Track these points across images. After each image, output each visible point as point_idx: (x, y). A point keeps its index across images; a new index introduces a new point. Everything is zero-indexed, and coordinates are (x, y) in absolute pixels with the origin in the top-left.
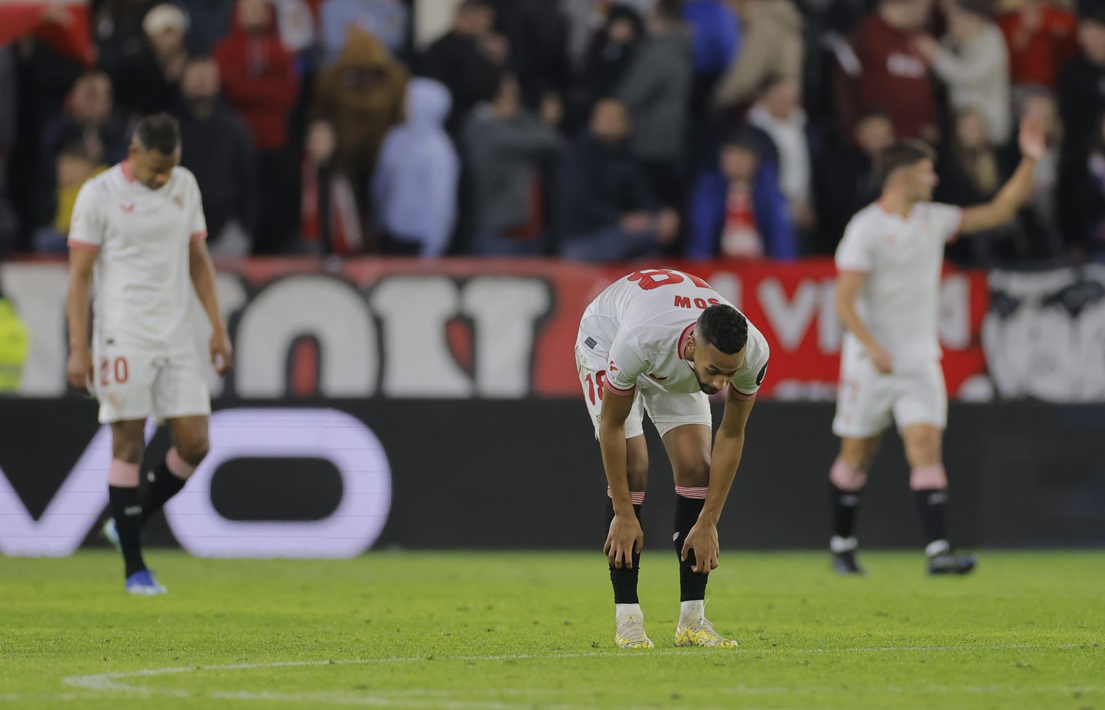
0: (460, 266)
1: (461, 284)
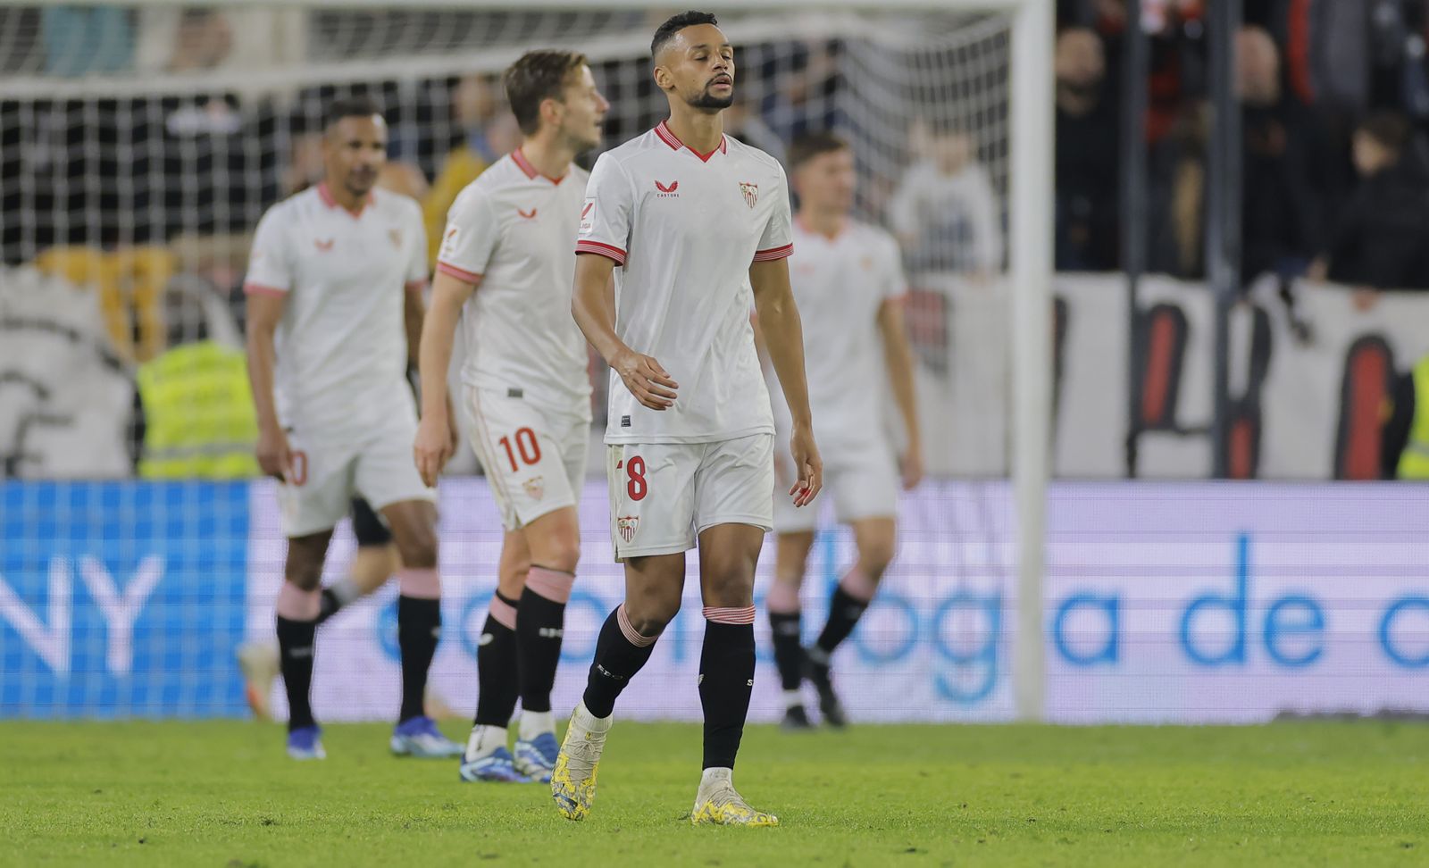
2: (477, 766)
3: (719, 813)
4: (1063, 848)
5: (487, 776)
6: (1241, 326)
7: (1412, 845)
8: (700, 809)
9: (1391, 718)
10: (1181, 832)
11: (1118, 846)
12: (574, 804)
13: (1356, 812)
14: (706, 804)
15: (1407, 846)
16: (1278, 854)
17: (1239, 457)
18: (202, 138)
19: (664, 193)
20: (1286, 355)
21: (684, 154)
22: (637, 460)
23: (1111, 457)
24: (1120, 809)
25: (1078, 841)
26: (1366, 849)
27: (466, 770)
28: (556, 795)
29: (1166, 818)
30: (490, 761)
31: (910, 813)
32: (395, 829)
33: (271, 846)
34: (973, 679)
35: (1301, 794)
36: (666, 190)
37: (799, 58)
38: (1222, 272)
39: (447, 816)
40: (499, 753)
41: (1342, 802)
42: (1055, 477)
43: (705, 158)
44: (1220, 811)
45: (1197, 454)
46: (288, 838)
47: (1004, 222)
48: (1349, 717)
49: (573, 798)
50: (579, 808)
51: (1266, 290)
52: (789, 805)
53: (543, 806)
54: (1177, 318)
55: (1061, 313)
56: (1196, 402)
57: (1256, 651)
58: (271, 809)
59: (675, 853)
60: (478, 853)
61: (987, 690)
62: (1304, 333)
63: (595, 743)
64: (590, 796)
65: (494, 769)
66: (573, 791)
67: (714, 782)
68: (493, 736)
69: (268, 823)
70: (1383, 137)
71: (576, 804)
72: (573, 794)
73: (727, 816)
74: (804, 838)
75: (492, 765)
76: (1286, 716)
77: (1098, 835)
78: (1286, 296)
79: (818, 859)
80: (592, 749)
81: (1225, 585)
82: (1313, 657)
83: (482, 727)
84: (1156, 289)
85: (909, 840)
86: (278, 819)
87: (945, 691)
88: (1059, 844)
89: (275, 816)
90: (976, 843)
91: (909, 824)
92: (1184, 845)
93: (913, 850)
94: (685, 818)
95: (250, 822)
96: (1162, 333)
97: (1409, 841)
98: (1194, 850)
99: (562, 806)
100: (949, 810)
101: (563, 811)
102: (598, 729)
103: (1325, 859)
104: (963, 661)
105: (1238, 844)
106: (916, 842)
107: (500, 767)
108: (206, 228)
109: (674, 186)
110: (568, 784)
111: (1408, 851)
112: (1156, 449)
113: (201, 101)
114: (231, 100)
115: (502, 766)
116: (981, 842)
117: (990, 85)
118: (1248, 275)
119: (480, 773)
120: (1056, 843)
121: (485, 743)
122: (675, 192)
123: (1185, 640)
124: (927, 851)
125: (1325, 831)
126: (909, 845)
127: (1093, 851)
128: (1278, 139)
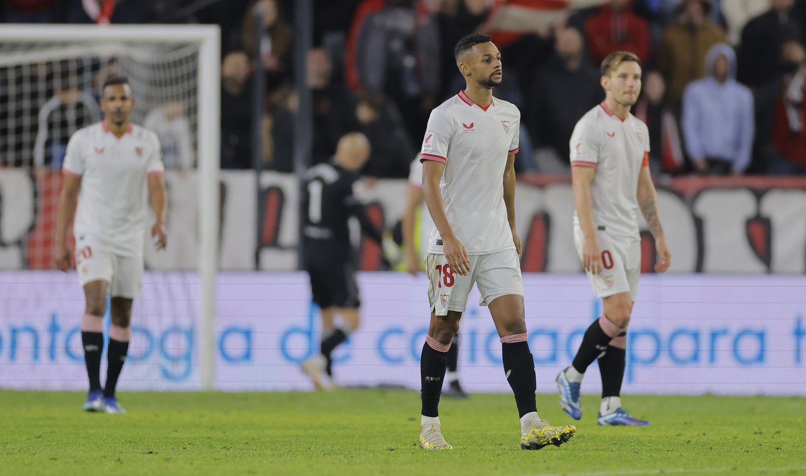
0: (758, 182)
1: (759, 195)
2: (608, 418)
4: (224, 451)
5: (614, 423)
9: (384, 388)
10: (282, 443)
11: (251, 450)
13: (367, 433)
16: (329, 454)
19: (467, 129)
21: (475, 108)
23: (247, 259)
25: (231, 448)
26: (372, 451)
27: (602, 420)
29: (275, 437)
30: (614, 415)
31: (149, 434)
34: (180, 369)
36: (468, 128)
38: (302, 169)
40: (619, 411)
41: (360, 428)
42: (220, 270)
43: (485, 109)
44: (301, 433)
47: (195, 146)
48: (363, 388)
54: (278, 193)
55: (223, 191)
56: (289, 234)
61: (187, 373)
65: (618, 419)
68: (614, 401)
70: (373, 105)
75: (616, 417)
77: (241, 445)
79: (103, 457)
81: (303, 321)
82: (346, 358)
83: (608, 398)
84: (270, 179)
85: (149, 447)
87: (166, 375)
88: (223, 449)
90: (182, 449)
91: (149, 440)
93: (151, 452)
96: (273, 200)
97: (393, 448)
100: (169, 432)
104: (174, 360)
106: (152, 448)
107: (620, 419)
109: (472, 125)
111: (392, 452)
112: (270, 257)
115: (621, 417)
116: (184, 448)
117: (188, 79)
119: (610, 421)
120: (221, 448)
121: (611, 406)
122: (473, 128)
123: (283, 349)
124: (158, 453)
125: (352, 443)
126: (149, 449)
127: (239, 453)
128: (325, 106)
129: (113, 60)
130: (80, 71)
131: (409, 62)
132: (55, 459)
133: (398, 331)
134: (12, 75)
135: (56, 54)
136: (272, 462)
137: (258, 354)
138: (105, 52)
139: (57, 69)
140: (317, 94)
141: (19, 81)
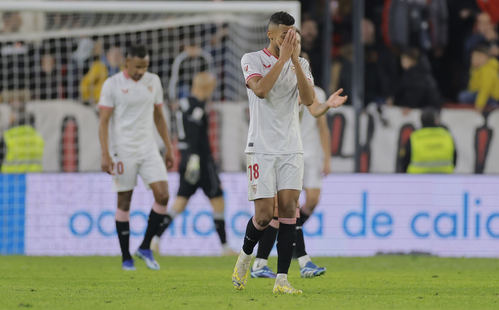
3: (282, 290)
5: (261, 276)
6: (364, 121)
7: (423, 298)
8: (276, 288)
9: (415, 254)
10: (344, 293)
11: (323, 298)
12: (239, 284)
13: (403, 286)
14: (278, 286)
15: (421, 298)
16: (377, 301)
17: (363, 165)
18: (9, 57)
20: (379, 131)
22: (256, 165)
24: (323, 286)
25: (309, 296)
26: (407, 299)
28: (233, 281)
29: (339, 289)
30: (262, 271)
31: (252, 287)
32: (76, 292)
33: (34, 298)
35: (385, 280)
36: (266, 67)
37: (213, 30)
38: (357, 102)
39: (94, 288)
40: (265, 268)
41: (399, 283)
44: (357, 286)
45: (349, 164)
46: (39, 296)
48: (401, 254)
49: (239, 283)
50: (241, 286)
51: (372, 108)
52: (210, 284)
53: (126, 285)
54: (341, 118)
56: (349, 147)
57: (369, 231)
58: (34, 286)
59: (171, 301)
60: (104, 301)
62: (385, 123)
63: (247, 263)
64: (245, 282)
65: (264, 274)
66: (239, 280)
67: (280, 278)
68: (263, 262)
69: (32, 291)
71: (240, 285)
72: (239, 281)
73: (285, 290)
74: (215, 295)
75: (263, 272)
76: (380, 254)
77: (316, 294)
78: (379, 111)
79: (220, 303)
80: (246, 265)
81: (358, 208)
82: (388, 234)
83: (259, 259)
85: (251, 296)
86: (36, 289)
88: (303, 298)
89: (35, 288)
90: (274, 297)
91: (251, 291)
92: (345, 297)
93: (253, 300)
94: (175, 289)
95: (26, 290)
96: (337, 123)
97: (421, 296)
98: (348, 299)
99: (235, 285)
100: (265, 286)
101: (236, 287)
102: (248, 258)
103: (393, 303)
105: (363, 297)
106: (253, 297)
107: (266, 273)
108: (11, 87)
109: (270, 66)
110: (237, 278)
111: (421, 299)
112: (335, 163)
113: (10, 43)
114: (22, 43)
116: (276, 297)
118: (366, 103)
119: (259, 275)
120: (302, 297)
121: (260, 265)
123: (345, 227)
124: (257, 300)
125: (393, 293)
126: (251, 297)
127: (314, 300)
128: (374, 57)
129: (225, 25)
130: (203, 33)
131: (424, 25)
132: (186, 304)
133: (425, 215)
134: (155, 36)
135: (186, 21)
136: (337, 306)
137: (327, 231)
138: (219, 19)
139: (187, 31)
140: (368, 48)
141: (161, 39)
